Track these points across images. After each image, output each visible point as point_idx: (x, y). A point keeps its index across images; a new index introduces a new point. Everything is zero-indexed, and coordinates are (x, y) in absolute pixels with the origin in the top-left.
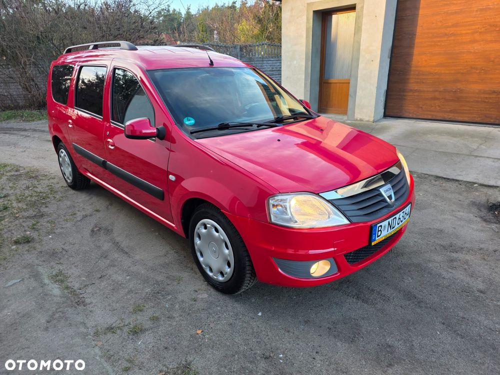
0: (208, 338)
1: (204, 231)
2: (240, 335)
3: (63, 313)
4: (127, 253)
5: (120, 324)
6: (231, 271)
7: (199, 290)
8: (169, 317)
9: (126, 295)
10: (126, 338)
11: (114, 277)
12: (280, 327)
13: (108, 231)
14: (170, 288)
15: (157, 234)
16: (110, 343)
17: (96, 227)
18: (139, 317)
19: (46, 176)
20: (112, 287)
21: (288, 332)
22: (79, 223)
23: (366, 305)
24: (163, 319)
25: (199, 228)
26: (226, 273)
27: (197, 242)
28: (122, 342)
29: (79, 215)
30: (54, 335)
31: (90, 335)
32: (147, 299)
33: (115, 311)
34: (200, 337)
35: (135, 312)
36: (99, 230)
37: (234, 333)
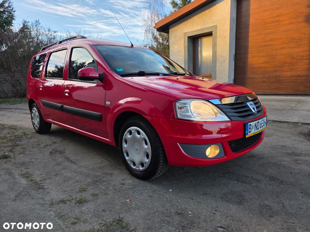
0: (135, 204)
1: (129, 136)
2: (158, 202)
3: (27, 192)
4: (74, 162)
5: (69, 198)
6: (149, 161)
7: (126, 179)
8: (105, 194)
9: (74, 183)
10: (74, 206)
11: (66, 174)
12: (186, 197)
13: (61, 152)
14: (105, 179)
15: (95, 153)
16: (62, 209)
17: (53, 150)
18: (83, 194)
19: (21, 128)
20: (64, 180)
21: (193, 199)
22: (42, 149)
23: (244, 184)
24: (101, 195)
25: (126, 135)
26: (146, 163)
27: (125, 145)
28: (71, 208)
29: (42, 145)
30: (20, 203)
31: (47, 204)
32: (89, 185)
33: (66, 192)
34: (128, 203)
35: (80, 191)
36: (55, 152)
37: (153, 201)
